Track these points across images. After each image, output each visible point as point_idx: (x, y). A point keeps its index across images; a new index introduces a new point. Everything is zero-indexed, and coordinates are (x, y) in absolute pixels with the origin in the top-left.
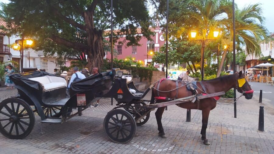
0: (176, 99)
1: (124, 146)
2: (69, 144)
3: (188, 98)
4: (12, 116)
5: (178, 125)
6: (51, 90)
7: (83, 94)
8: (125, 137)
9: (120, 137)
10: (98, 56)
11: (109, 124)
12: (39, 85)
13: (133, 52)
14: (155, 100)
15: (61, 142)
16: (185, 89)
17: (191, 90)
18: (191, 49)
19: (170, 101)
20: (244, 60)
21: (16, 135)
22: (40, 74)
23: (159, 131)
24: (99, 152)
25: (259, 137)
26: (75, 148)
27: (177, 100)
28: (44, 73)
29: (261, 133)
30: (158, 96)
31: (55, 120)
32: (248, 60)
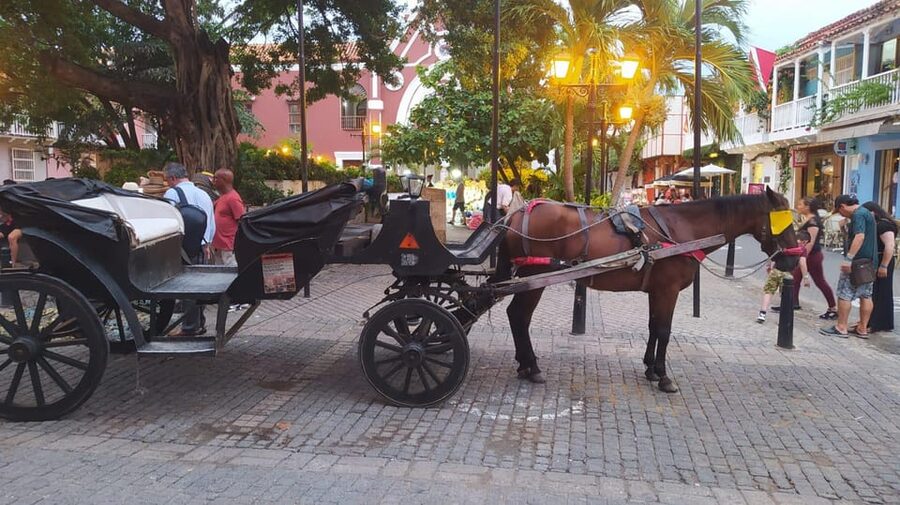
0: (584, 261)
1: (431, 413)
2: (247, 422)
3: (621, 257)
4: (15, 338)
5: (557, 345)
6: (149, 244)
7: (284, 255)
8: (433, 385)
9: (416, 388)
10: (217, 134)
11: (378, 349)
12: (118, 224)
13: (292, 126)
14: (513, 269)
15: (211, 416)
16: (610, 231)
17: (629, 234)
18: (510, 118)
19: (564, 267)
20: (637, 156)
21: (35, 405)
22: (85, 187)
23: (519, 365)
24: (366, 435)
25: (790, 364)
26: (275, 430)
27: (588, 264)
28: (95, 185)
29: (787, 353)
30: (526, 256)
31: (184, 344)
32: (649, 156)
